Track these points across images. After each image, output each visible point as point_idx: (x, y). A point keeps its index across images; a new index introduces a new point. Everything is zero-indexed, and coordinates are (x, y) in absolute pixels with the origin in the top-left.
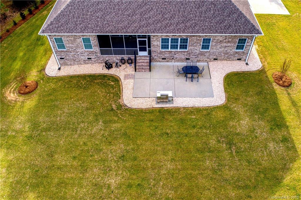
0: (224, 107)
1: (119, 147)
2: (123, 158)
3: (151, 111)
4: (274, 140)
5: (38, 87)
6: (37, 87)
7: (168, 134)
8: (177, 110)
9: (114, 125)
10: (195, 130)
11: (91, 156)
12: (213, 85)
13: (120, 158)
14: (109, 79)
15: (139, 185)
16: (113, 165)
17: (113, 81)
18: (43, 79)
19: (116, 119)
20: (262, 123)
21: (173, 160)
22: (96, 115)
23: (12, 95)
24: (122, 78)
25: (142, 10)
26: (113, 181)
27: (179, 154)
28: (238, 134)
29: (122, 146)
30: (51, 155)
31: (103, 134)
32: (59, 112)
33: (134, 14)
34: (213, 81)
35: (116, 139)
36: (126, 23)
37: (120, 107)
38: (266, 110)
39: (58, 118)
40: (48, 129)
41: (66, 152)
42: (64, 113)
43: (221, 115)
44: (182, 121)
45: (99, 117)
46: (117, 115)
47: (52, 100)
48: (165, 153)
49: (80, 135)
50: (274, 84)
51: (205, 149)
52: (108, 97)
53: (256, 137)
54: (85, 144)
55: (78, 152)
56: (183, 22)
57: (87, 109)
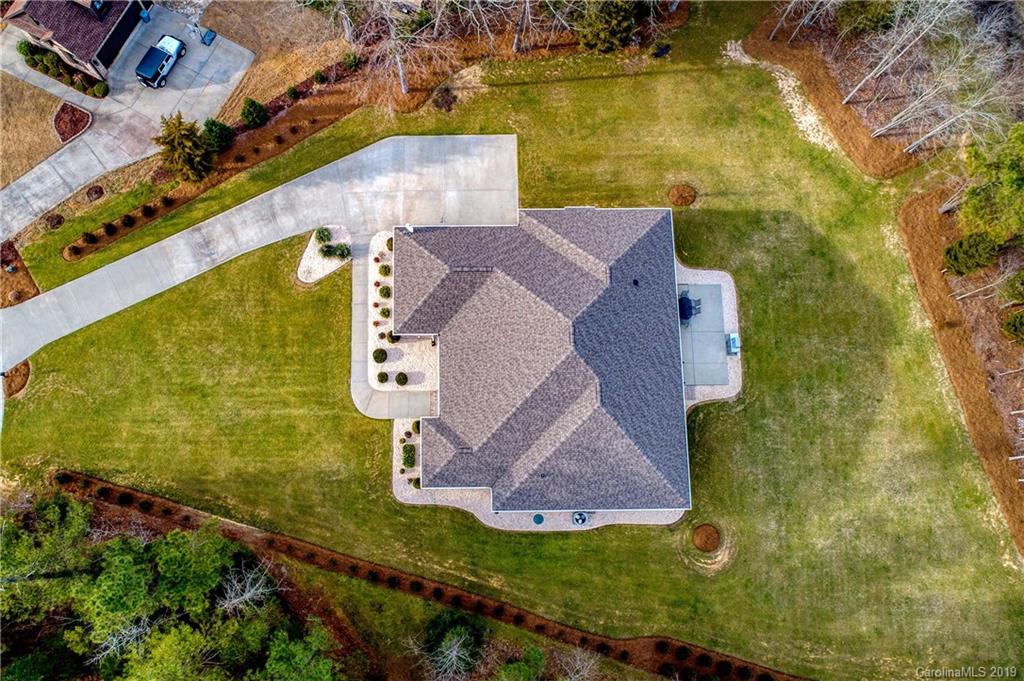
0: (736, 273)
2: (809, 390)
3: (746, 361)
5: (706, 522)
6: (707, 525)
8: (743, 331)
12: (700, 283)
14: (694, 421)
17: (697, 416)
18: (691, 521)
23: (720, 558)
24: (692, 403)
44: (758, 324)
45: (757, 425)
46: (752, 404)
47: (731, 495)
50: (691, 207)
52: (726, 418)
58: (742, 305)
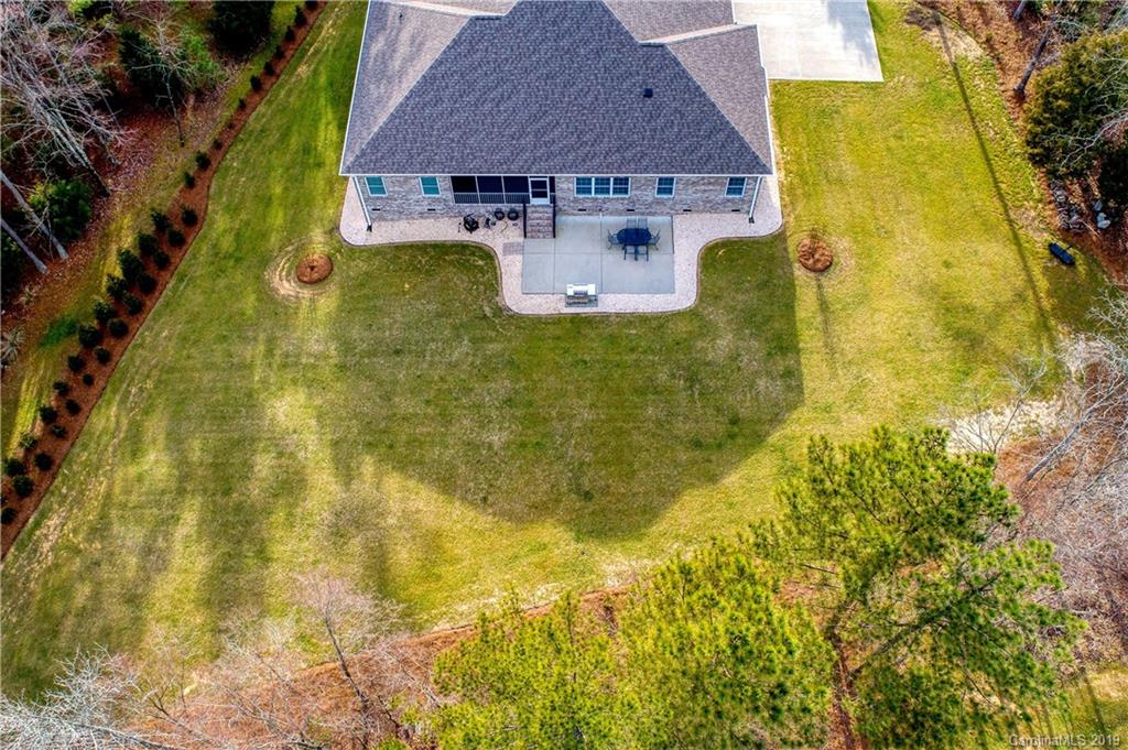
0: (692, 314)
1: (502, 385)
2: (509, 402)
3: (557, 320)
4: (769, 374)
5: (335, 269)
6: (332, 270)
7: (586, 362)
8: (605, 318)
9: (491, 346)
10: (634, 356)
11: (456, 399)
12: (676, 268)
13: (505, 402)
14: (473, 254)
15: (537, 443)
16: (494, 414)
17: (481, 258)
18: (340, 252)
19: (493, 334)
20: (755, 344)
21: (592, 406)
22: (455, 328)
23: (286, 285)
24: (499, 251)
25: (538, 126)
26: (496, 438)
27: (604, 396)
28: (708, 364)
29: (507, 382)
30: (387, 398)
31: (472, 364)
32: (387, 321)
33: (523, 133)
34: (676, 259)
35: (495, 370)
36: (507, 153)
37: (500, 311)
38: (769, 319)
39: (387, 333)
40: (372, 354)
41: (412, 393)
42: (395, 322)
43: (682, 328)
44: (613, 339)
45: (462, 331)
46: (494, 329)
47: (367, 297)
48: (580, 395)
49: (432, 364)
50: (797, 265)
51: (650, 388)
52: (475, 293)
53: (739, 369)
54: (442, 379)
55: (432, 393)
56: (618, 151)
57: (439, 315)
58: (643, 319)
